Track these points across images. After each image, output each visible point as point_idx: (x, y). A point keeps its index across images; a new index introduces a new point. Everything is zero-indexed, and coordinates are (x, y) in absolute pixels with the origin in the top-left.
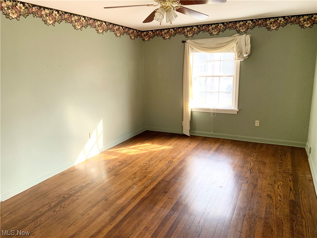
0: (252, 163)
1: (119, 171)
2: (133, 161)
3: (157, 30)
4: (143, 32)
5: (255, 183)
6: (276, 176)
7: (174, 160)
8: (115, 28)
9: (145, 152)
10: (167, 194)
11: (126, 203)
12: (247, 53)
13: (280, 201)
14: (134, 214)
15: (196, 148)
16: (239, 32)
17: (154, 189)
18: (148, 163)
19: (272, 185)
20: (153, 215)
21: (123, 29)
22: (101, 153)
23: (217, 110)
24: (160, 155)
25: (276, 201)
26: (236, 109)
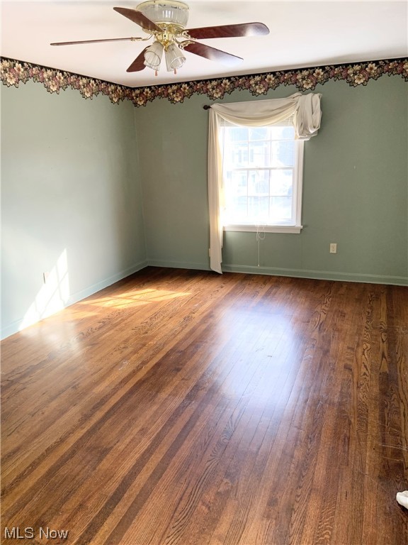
0: (322, 314)
1: (98, 338)
2: (123, 320)
3: (159, 86)
4: (134, 89)
5: (326, 347)
6: (360, 335)
7: (194, 315)
8: (81, 83)
9: (144, 303)
10: (180, 373)
11: (109, 390)
12: (314, 127)
13: (365, 374)
14: (122, 409)
15: (231, 294)
16: (301, 89)
17: (158, 365)
18: (149, 321)
19: (353, 349)
20: (155, 408)
21: (97, 85)
22: (66, 308)
23: (267, 227)
24: (171, 309)
25: (359, 375)
26: (299, 225)
